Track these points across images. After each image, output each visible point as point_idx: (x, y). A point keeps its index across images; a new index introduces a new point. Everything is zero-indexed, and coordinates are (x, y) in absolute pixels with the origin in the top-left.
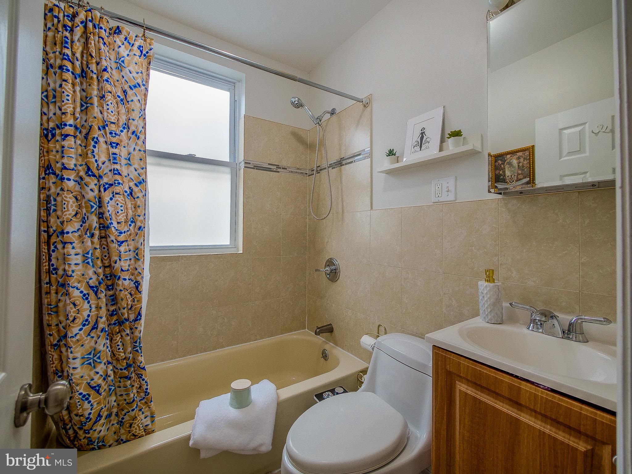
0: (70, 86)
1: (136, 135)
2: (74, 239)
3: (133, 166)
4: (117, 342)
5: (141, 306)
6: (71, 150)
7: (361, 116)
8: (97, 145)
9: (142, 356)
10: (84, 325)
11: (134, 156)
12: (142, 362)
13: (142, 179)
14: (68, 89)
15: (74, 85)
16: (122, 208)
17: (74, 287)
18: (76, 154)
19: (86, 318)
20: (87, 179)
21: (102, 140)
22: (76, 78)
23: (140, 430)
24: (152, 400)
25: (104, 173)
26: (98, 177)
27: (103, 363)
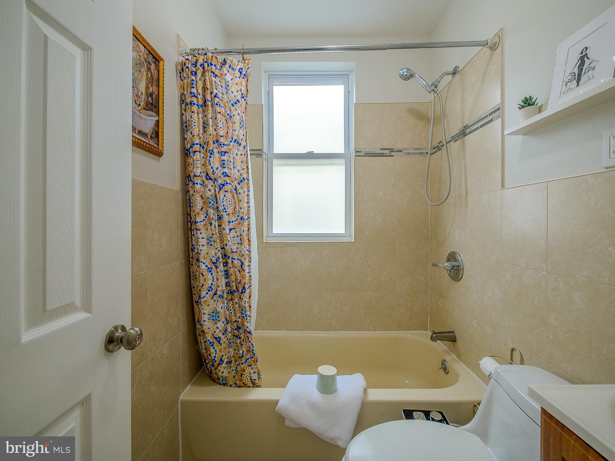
0: (196, 115)
1: (238, 143)
2: (201, 227)
3: (236, 169)
4: (230, 308)
5: (245, 282)
6: (198, 162)
7: (488, 64)
8: (212, 156)
9: (248, 322)
10: (209, 291)
11: (237, 160)
12: (248, 327)
13: (243, 178)
14: (195, 118)
15: (198, 113)
16: (230, 203)
17: (201, 262)
18: (200, 164)
19: (210, 285)
20: (206, 182)
21: (215, 151)
22: (199, 108)
23: (248, 382)
24: (258, 360)
25: (218, 177)
26: (214, 180)
27: (221, 322)
